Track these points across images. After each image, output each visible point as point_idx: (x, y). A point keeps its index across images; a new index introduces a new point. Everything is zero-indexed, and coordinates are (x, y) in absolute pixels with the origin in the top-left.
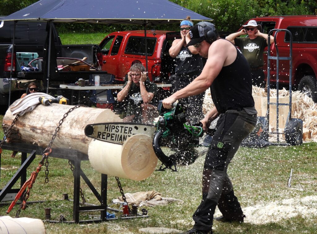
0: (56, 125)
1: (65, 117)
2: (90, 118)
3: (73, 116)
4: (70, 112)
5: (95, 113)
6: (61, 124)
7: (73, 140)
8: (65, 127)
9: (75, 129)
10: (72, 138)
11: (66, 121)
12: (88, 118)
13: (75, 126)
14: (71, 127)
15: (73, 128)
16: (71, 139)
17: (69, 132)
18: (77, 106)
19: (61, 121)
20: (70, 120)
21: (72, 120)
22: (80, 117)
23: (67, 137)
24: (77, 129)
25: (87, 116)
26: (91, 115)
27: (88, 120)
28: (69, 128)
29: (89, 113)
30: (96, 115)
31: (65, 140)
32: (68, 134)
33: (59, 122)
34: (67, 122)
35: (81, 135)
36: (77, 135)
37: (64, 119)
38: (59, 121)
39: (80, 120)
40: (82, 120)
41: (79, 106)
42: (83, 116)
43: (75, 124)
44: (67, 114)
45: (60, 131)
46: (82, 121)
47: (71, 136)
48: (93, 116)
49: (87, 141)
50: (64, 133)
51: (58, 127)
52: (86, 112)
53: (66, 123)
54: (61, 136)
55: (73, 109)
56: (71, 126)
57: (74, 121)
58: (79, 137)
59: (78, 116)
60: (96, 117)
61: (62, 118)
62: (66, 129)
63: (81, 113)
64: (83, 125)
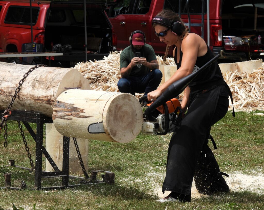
0: (16, 86)
1: (25, 78)
2: (55, 78)
3: (35, 76)
4: (30, 71)
5: (61, 72)
6: (21, 85)
7: (36, 101)
8: (26, 88)
9: (38, 90)
10: (35, 100)
11: (27, 82)
12: (52, 78)
13: (38, 87)
14: (33, 88)
15: (35, 89)
16: (33, 100)
17: (31, 93)
18: (38, 66)
19: (21, 82)
20: (31, 80)
21: (34, 80)
22: (43, 77)
23: (28, 99)
24: (41, 90)
25: (51, 76)
26: (55, 74)
27: (53, 80)
28: (31, 88)
29: (53, 73)
30: (61, 75)
31: (26, 101)
32: (31, 95)
33: (18, 83)
34: (29, 83)
35: (45, 96)
36: (41, 96)
37: (24, 79)
38: (19, 81)
39: (44, 80)
40: (46, 80)
41: (40, 66)
42: (47, 76)
43: (37, 85)
44: (27, 74)
45: (20, 92)
46: (46, 82)
47: (34, 97)
48: (58, 76)
49: (53, 103)
50: (26, 94)
51: (19, 88)
52: (50, 72)
53: (27, 84)
54: (21, 97)
55: (33, 69)
56: (34, 86)
57: (36, 81)
58: (43, 99)
59: (40, 76)
60: (62, 77)
61: (22, 78)
62: (27, 90)
63: (44, 72)
64: (48, 86)
